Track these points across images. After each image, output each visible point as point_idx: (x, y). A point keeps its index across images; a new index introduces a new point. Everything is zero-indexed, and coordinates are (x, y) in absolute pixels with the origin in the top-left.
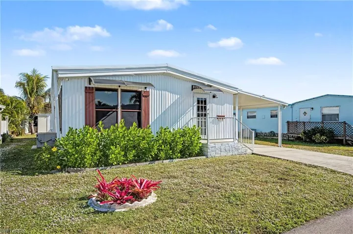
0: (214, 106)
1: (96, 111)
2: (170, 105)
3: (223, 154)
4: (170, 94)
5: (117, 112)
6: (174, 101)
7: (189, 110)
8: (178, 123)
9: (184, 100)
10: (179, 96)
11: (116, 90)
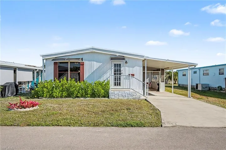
0: (127, 68)
1: (59, 73)
2: (96, 68)
3: (121, 98)
4: (96, 63)
5: (68, 73)
6: (99, 66)
7: (108, 71)
8: (101, 79)
9: (105, 65)
10: (101, 64)
11: (68, 63)
